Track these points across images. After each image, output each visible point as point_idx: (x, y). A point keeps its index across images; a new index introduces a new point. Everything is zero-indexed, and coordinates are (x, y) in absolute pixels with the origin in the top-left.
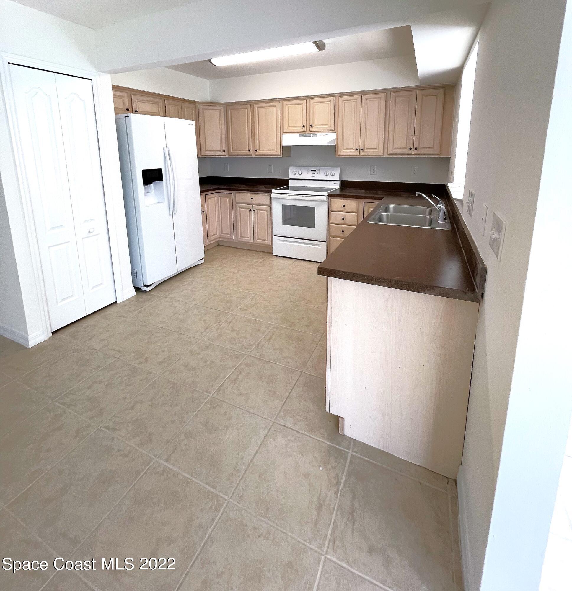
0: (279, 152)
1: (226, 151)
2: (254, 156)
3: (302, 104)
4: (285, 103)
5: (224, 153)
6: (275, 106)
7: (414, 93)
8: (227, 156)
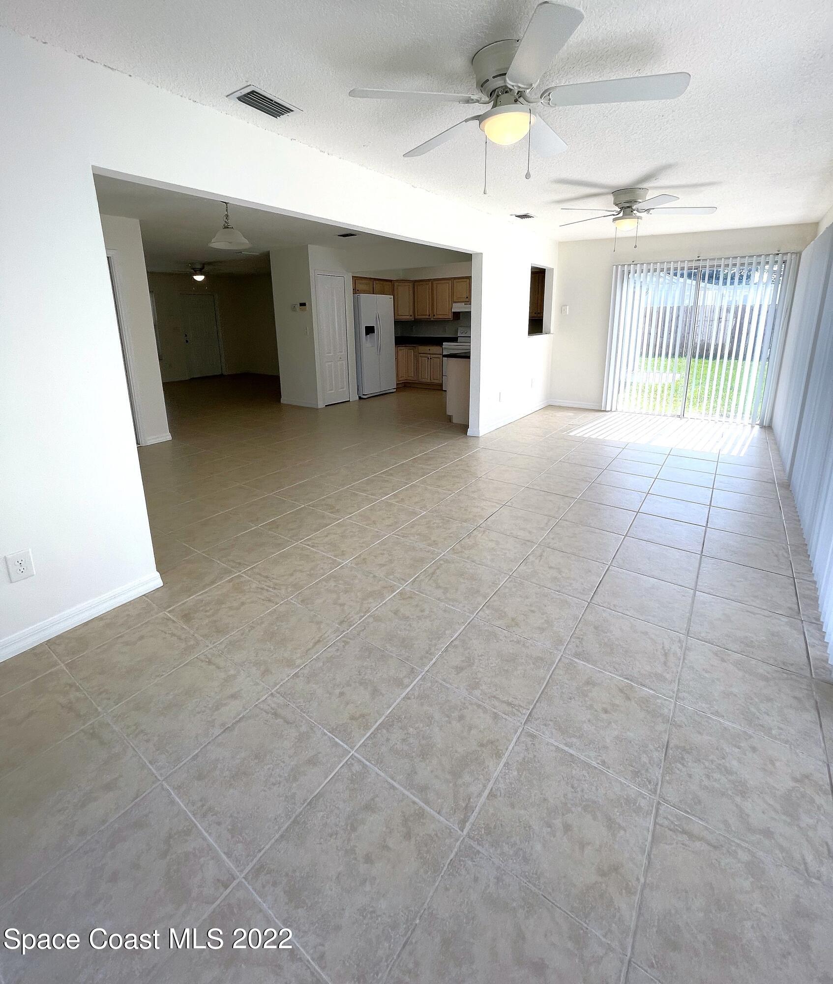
0: (450, 316)
1: (413, 316)
2: (432, 319)
3: (466, 281)
4: (455, 281)
5: (411, 318)
6: (448, 283)
7: (537, 275)
8: (413, 320)
